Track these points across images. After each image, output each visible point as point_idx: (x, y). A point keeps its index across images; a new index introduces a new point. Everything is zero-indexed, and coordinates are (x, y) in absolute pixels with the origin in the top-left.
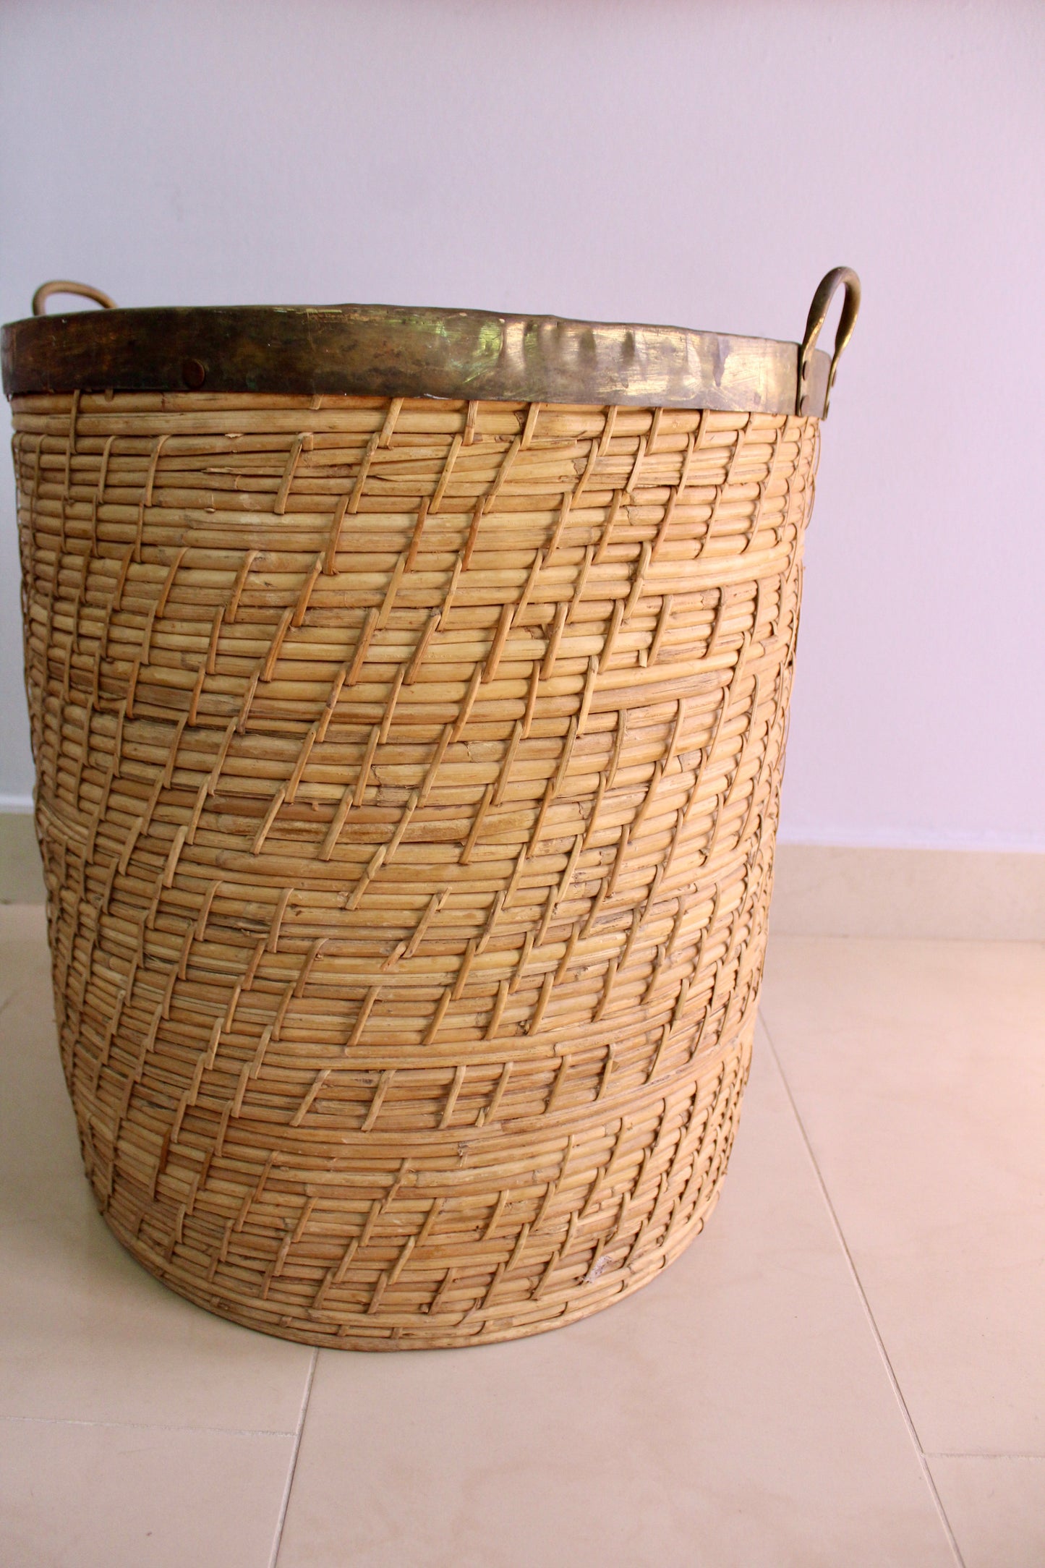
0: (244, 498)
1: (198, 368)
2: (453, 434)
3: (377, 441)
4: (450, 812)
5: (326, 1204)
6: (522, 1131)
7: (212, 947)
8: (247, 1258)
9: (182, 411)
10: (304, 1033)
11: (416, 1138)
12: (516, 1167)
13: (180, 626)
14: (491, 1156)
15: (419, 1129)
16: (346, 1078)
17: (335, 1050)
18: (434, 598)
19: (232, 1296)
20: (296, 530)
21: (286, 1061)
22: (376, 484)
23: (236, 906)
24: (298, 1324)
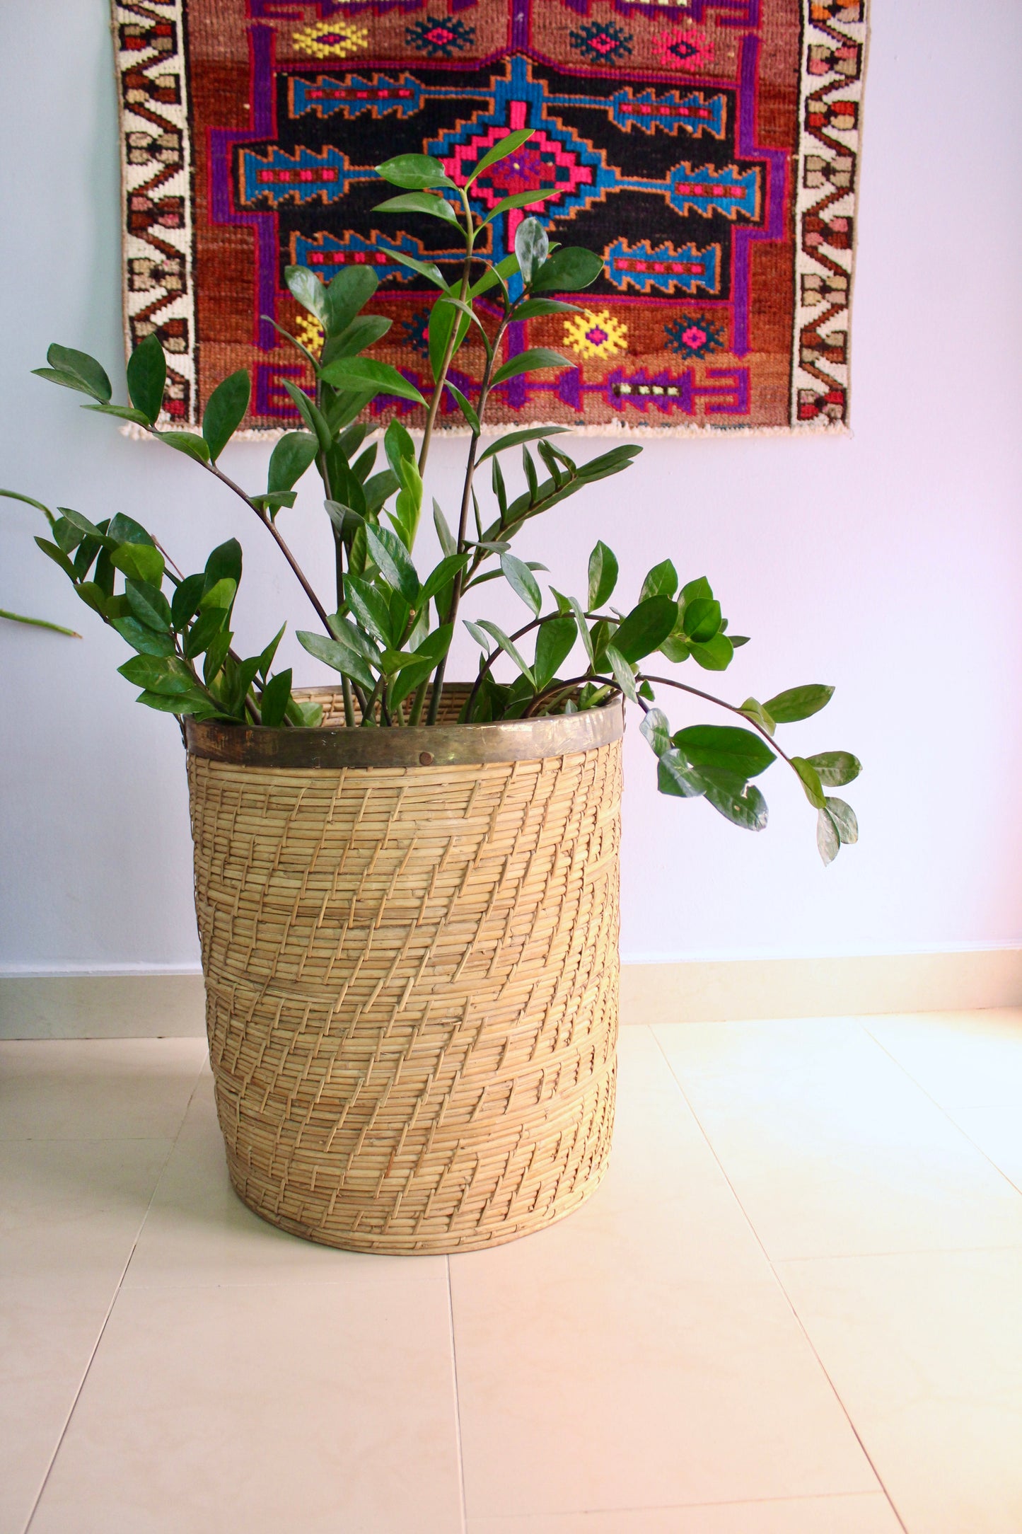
0: (449, 814)
1: (430, 757)
2: (537, 773)
3: (511, 781)
4: (540, 942)
5: (488, 1160)
6: (568, 1096)
7: (427, 1037)
8: (440, 1209)
9: (416, 776)
10: (477, 1070)
11: (528, 1111)
12: (566, 1116)
13: (411, 878)
14: (557, 1113)
15: (529, 1106)
16: (496, 1088)
17: (492, 1074)
18: (532, 846)
19: (431, 1237)
20: (474, 826)
21: (468, 1086)
22: (510, 799)
23: (442, 1012)
24: (469, 1240)
